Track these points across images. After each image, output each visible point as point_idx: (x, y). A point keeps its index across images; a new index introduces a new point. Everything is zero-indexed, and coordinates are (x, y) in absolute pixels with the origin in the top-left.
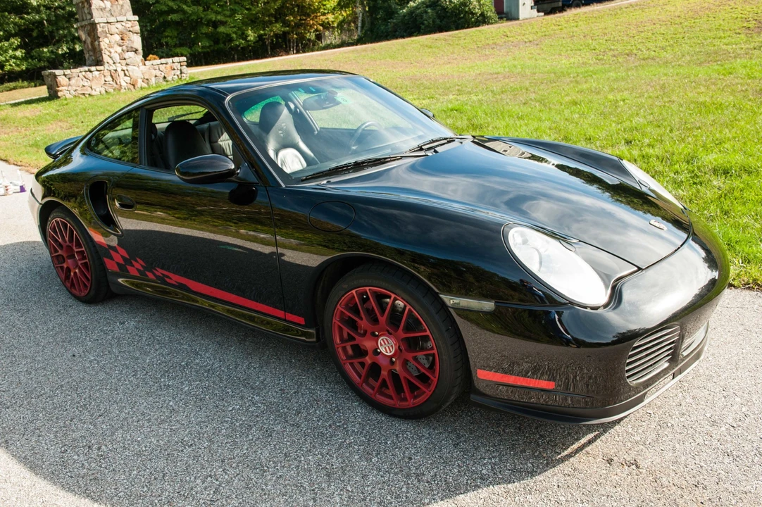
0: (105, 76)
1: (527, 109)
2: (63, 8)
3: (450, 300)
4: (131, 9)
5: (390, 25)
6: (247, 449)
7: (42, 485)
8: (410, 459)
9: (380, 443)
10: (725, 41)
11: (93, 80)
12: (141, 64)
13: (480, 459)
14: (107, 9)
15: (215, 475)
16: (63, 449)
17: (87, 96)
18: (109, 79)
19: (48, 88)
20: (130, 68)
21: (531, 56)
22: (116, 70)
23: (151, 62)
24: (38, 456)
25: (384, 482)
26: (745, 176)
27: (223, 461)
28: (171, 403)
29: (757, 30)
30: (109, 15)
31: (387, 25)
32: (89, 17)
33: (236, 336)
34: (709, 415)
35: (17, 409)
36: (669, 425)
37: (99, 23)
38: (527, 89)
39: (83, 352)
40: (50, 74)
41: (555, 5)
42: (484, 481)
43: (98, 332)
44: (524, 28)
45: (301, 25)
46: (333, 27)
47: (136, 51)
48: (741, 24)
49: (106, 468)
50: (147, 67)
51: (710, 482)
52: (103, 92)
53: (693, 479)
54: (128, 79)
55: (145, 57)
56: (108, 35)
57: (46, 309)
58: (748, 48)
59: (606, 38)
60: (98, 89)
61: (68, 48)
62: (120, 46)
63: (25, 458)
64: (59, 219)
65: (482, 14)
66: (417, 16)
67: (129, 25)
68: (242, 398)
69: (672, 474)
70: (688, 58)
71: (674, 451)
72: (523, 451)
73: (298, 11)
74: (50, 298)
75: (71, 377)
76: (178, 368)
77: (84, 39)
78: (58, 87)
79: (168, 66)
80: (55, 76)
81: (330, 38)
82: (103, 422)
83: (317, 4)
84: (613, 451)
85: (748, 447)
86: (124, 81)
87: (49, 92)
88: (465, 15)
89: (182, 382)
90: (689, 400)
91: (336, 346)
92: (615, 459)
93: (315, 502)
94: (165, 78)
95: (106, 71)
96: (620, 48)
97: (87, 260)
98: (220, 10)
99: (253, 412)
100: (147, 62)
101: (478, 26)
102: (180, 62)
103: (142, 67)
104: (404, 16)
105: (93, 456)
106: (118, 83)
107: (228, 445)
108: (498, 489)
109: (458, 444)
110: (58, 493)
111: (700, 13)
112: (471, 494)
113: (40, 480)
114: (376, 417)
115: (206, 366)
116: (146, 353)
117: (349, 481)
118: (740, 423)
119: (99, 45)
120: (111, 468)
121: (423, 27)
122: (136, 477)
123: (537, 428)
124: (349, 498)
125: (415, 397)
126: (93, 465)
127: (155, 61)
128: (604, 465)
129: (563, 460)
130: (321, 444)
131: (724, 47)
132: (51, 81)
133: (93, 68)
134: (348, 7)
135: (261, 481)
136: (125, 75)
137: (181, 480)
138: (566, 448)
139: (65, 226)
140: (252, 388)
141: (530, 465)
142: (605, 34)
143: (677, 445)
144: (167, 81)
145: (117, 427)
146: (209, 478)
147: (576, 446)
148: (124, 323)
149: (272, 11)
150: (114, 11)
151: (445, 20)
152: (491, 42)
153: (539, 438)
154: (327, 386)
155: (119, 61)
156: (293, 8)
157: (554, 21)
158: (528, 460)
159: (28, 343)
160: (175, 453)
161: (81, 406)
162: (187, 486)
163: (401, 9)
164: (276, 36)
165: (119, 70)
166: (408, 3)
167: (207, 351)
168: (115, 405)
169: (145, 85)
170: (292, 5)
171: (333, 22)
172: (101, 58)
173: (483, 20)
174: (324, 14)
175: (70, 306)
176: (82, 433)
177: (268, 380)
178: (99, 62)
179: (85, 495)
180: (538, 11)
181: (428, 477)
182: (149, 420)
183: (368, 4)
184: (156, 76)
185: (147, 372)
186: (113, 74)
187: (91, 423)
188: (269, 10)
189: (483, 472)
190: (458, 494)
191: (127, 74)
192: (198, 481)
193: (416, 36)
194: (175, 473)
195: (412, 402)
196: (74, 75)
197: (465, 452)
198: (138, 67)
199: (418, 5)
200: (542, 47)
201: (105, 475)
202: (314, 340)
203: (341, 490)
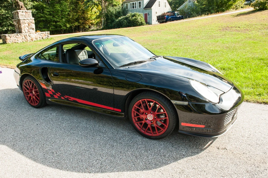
0: (22, 37)
1: (161, 51)
2: (5, 15)
3: (174, 102)
4: (32, 16)
5: (113, 25)
6: (107, 151)
7: (40, 166)
8: (160, 151)
9: (149, 147)
10: (214, 33)
11: (18, 38)
12: (35, 33)
13: (181, 150)
14: (24, 15)
15: (99, 159)
16: (44, 154)
17: (16, 43)
18: (24, 38)
19: (3, 40)
20: (31, 34)
21: (158, 35)
22: (26, 35)
23: (38, 33)
24: (35, 156)
25: (154, 158)
26: (230, 70)
27: (100, 155)
28: (77, 138)
29: (222, 30)
30: (24, 17)
31: (112, 24)
32: (17, 17)
33: (92, 117)
34: (241, 135)
35: (23, 142)
36: (231, 138)
37: (21, 20)
38: (160, 45)
39: (40, 123)
40: (4, 35)
41: (163, 20)
42: (184, 156)
43: (44, 117)
44: (156, 27)
45: (84, 23)
46: (94, 24)
47: (33, 29)
48: (218, 28)
49: (61, 159)
50: (37, 34)
51: (247, 152)
52: (22, 42)
53: (242, 152)
54: (30, 38)
55: (36, 31)
56: (24, 24)
57: (22, 110)
58: (221, 35)
59: (180, 31)
60: (20, 41)
61: (6, 28)
62: (28, 27)
63: (31, 157)
64: (28, 80)
65: (141, 22)
66: (121, 22)
67: (31, 20)
68: (100, 136)
69: (236, 151)
70: (205, 37)
71: (235, 145)
72: (193, 147)
73: (83, 19)
74: (22, 107)
75: (39, 131)
76: (75, 127)
77: (15, 25)
78: (7, 40)
79: (44, 34)
80: (6, 36)
81: (93, 28)
82: (55, 145)
83: (89, 17)
84: (218, 145)
85: (254, 143)
86: (29, 38)
87: (3, 41)
88: (136, 22)
89: (78, 132)
90: (234, 131)
91: (132, 118)
92: (220, 147)
93: (135, 165)
94: (42, 38)
95: (23, 35)
96: (185, 34)
97: (39, 94)
98: (58, 17)
99: (105, 140)
100: (37, 33)
101: (140, 26)
102: (48, 33)
103: (35, 34)
104: (117, 22)
105: (55, 156)
106: (27, 39)
107: (100, 150)
108: (189, 158)
109: (173, 146)
110: (47, 168)
111: (206, 25)
112: (181, 160)
113: (39, 164)
114: (145, 139)
115: (85, 127)
116: (63, 123)
117: (143, 158)
118: (249, 136)
119: (21, 27)
120: (63, 159)
121: (123, 25)
122: (72, 161)
123: (195, 140)
124: (145, 163)
125: (159, 133)
126: (56, 158)
127: (39, 33)
128: (217, 149)
129: (205, 149)
130: (131, 148)
131: (214, 34)
132: (4, 38)
133: (19, 34)
134: (99, 19)
135: (115, 160)
136: (29, 37)
137: (88, 161)
138: (205, 146)
139: (31, 82)
140: (102, 133)
141: (196, 151)
142: (179, 30)
143: (235, 143)
144: (43, 39)
145: (60, 146)
146: (97, 160)
147: (207, 145)
148: (51, 114)
149: (75, 19)
150: (26, 16)
151: (130, 23)
152: (146, 31)
153: (196, 143)
154: (127, 131)
155: (27, 32)
156: (81, 18)
157: (164, 25)
158: (195, 149)
159: (20, 121)
160: (83, 153)
161: (46, 140)
162: (91, 163)
163: (116, 20)
164: (76, 26)
165: (27, 35)
166: (118, 18)
167: (83, 122)
168: (57, 139)
169: (36, 40)
170: (81, 17)
171: (94, 23)
172: (21, 31)
173: (141, 24)
174: (91, 20)
175: (31, 109)
176: (49, 148)
177: (107, 130)
178: (20, 32)
179: (56, 168)
180: (158, 22)
181: (167, 156)
182: (71, 144)
183: (106, 18)
184: (40, 37)
185: (65, 129)
186: (25, 36)
187: (51, 145)
188: (74, 18)
189: (183, 153)
190: (178, 160)
191: (30, 36)
192: (94, 161)
193: (121, 28)
194: (85, 159)
195: (158, 134)
196: (12, 36)
197: (176, 148)
198: (34, 34)
199: (121, 19)
200: (161, 32)
201: (61, 161)
202: (124, 116)
203: (142, 161)
